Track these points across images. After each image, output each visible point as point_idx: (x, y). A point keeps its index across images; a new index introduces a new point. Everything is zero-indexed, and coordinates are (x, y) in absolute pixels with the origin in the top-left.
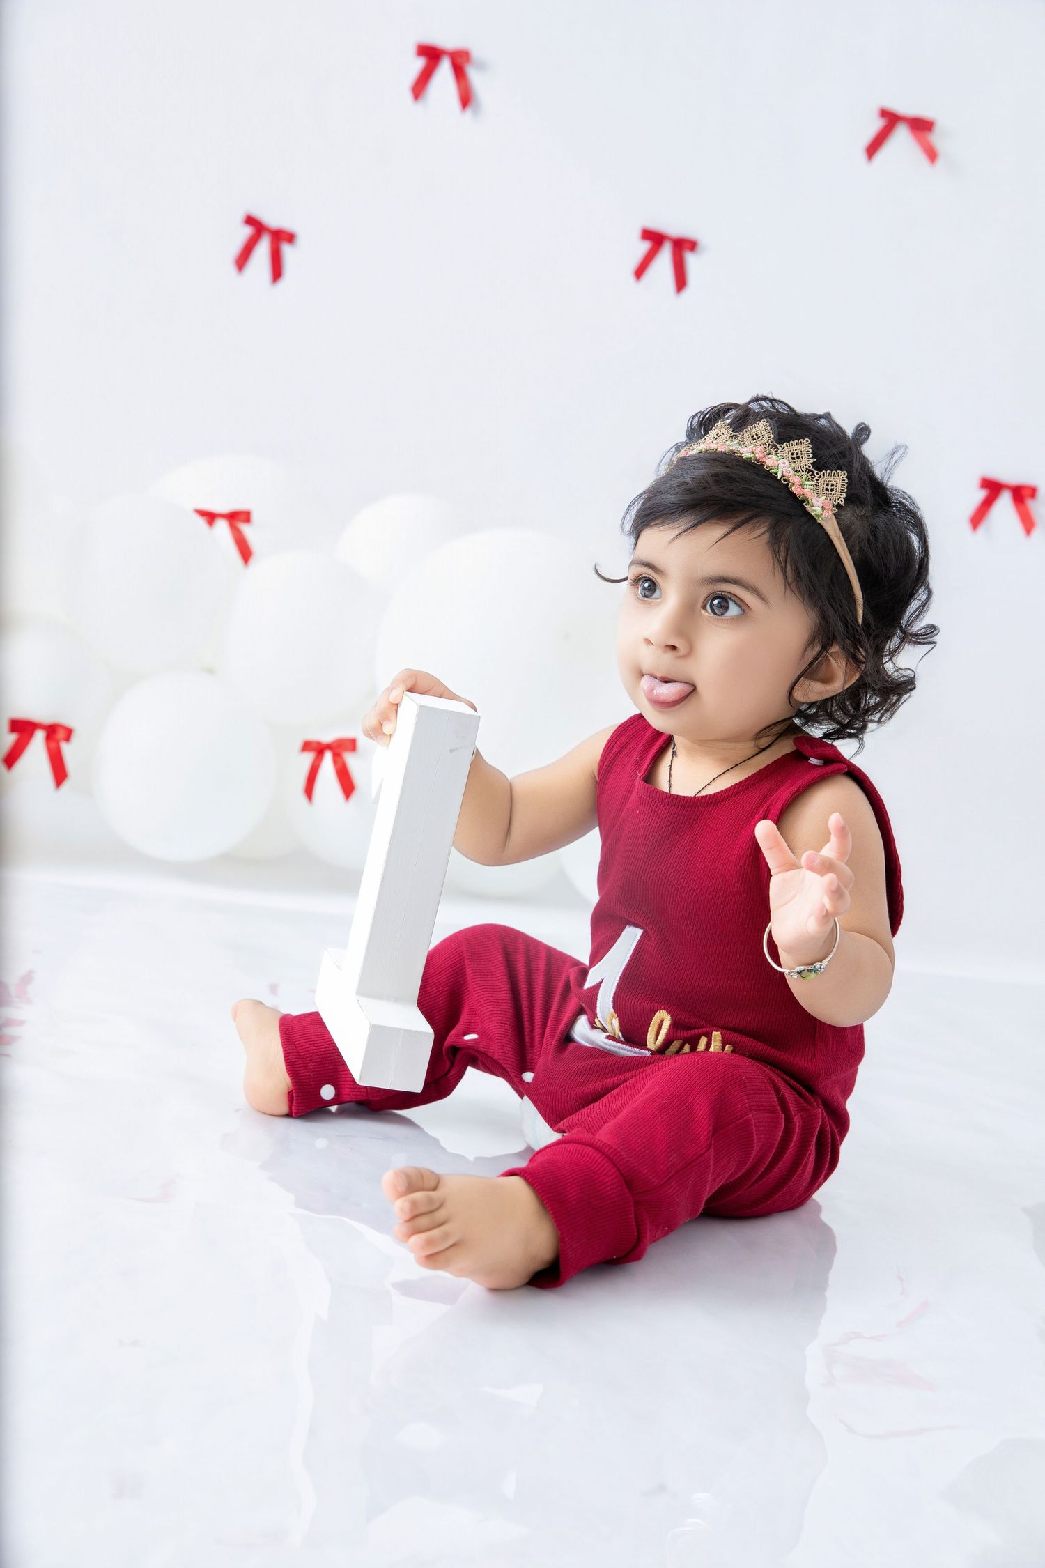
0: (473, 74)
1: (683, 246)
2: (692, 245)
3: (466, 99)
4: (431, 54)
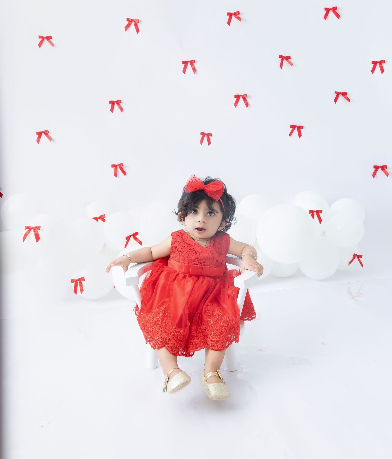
0: (247, 99)
1: (300, 128)
2: (302, 127)
3: (247, 105)
4: (238, 97)
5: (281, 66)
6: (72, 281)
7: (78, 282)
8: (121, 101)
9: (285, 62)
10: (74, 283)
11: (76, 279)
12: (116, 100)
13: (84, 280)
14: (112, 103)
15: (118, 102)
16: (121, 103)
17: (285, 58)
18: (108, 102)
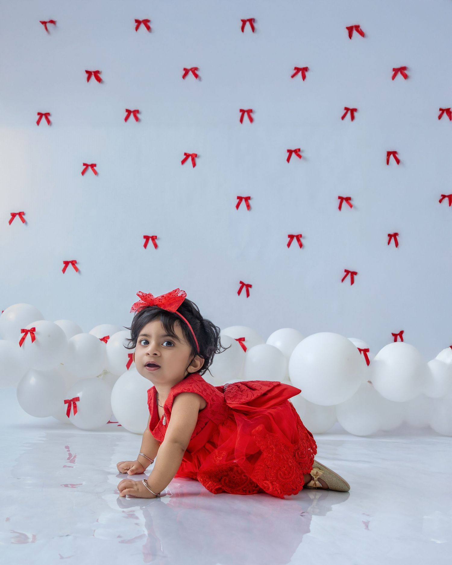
0: (301, 239)
1: (353, 274)
2: (355, 273)
3: (301, 246)
4: (291, 237)
5: (340, 208)
6: (66, 402)
7: (72, 402)
8: (156, 237)
9: (344, 203)
10: (67, 405)
11: (70, 399)
12: (151, 235)
13: (79, 400)
14: (147, 238)
15: (154, 238)
16: (156, 238)
17: (345, 200)
18: (143, 237)
